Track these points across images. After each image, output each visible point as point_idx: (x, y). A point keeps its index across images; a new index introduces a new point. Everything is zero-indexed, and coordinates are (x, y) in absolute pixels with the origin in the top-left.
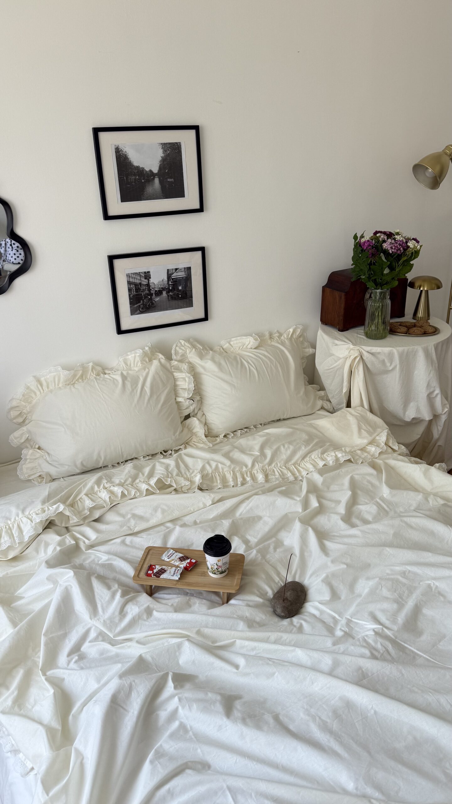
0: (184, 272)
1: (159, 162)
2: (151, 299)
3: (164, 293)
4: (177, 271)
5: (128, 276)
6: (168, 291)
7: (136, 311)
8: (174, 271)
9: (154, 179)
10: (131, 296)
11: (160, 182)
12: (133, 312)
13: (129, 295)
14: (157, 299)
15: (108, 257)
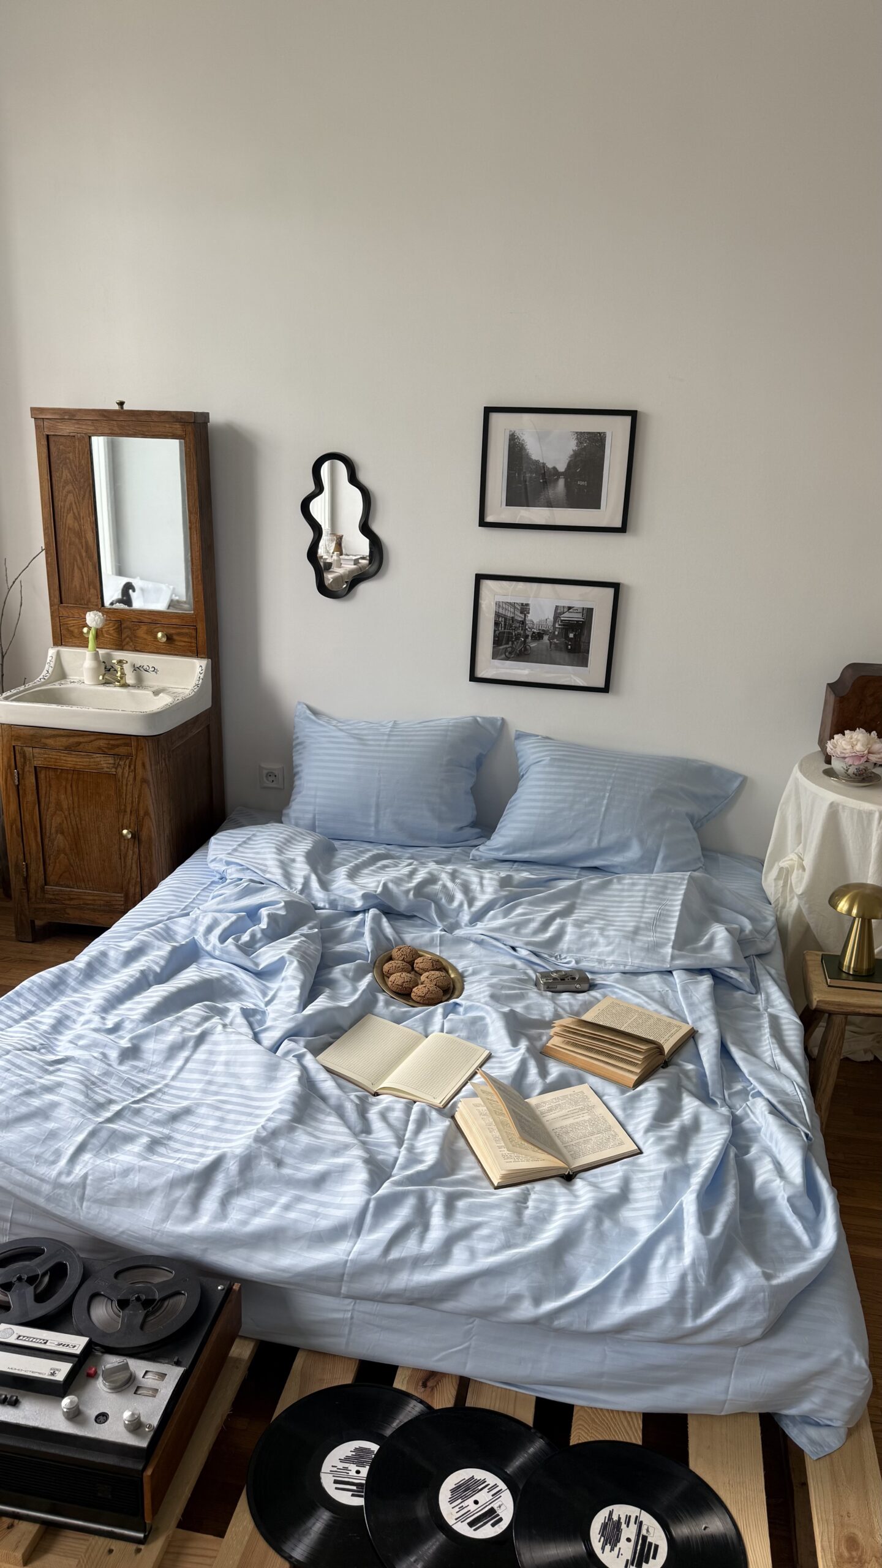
0: (581, 614)
1: (570, 457)
2: (525, 641)
3: (546, 638)
4: (571, 610)
5: (498, 604)
6: (552, 636)
7: (501, 654)
8: (566, 610)
9: (557, 479)
10: (497, 632)
11: (567, 485)
12: (496, 655)
13: (495, 631)
14: (533, 645)
15: (476, 575)
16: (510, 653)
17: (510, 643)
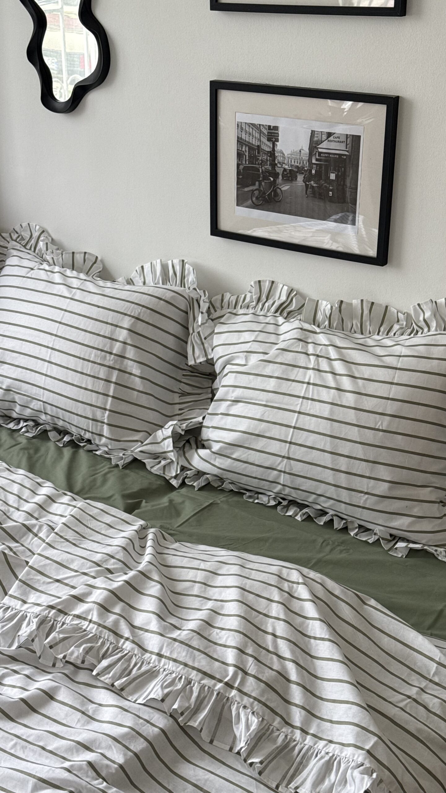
0: (344, 144)
2: (275, 181)
3: (300, 178)
4: (331, 138)
5: (239, 126)
7: (246, 200)
8: (324, 137)
10: (241, 167)
12: (241, 201)
14: (285, 188)
15: (212, 82)
16: (257, 198)
17: (257, 183)
